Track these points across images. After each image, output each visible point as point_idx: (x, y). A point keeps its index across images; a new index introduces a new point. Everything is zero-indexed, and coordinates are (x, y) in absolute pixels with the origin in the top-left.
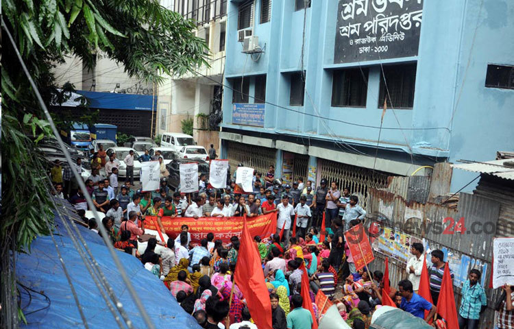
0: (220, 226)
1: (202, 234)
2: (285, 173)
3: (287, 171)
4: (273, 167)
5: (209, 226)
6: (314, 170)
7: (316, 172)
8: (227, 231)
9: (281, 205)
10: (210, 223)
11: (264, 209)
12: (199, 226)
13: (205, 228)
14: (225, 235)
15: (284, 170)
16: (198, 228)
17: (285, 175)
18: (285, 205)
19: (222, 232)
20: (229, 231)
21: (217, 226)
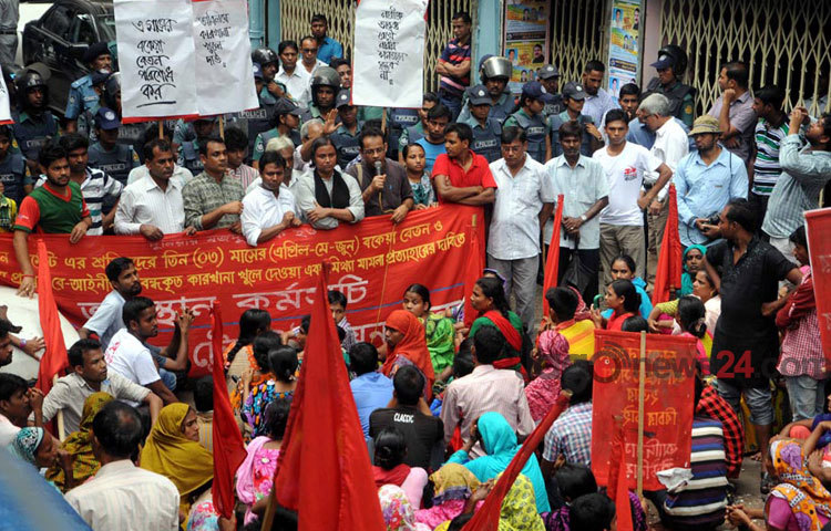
0: (255, 265)
1: (183, 300)
2: (517, 37)
3: (522, 27)
4: (468, 20)
5: (210, 268)
6: (633, 18)
7: (640, 26)
8: (281, 284)
9: (498, 167)
10: (211, 257)
11: (441, 179)
12: (172, 272)
13: (193, 279)
14: (274, 300)
15: (511, 27)
16: (168, 281)
17: (515, 44)
18: (515, 166)
19: (259, 287)
20: (289, 281)
21: (243, 267)
